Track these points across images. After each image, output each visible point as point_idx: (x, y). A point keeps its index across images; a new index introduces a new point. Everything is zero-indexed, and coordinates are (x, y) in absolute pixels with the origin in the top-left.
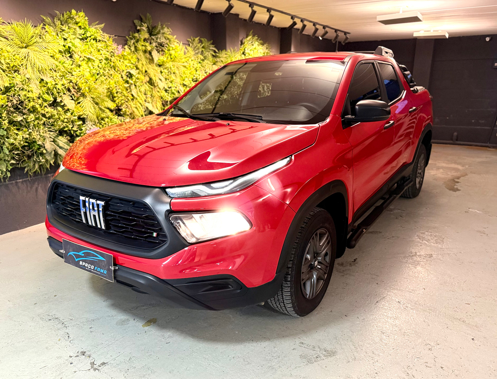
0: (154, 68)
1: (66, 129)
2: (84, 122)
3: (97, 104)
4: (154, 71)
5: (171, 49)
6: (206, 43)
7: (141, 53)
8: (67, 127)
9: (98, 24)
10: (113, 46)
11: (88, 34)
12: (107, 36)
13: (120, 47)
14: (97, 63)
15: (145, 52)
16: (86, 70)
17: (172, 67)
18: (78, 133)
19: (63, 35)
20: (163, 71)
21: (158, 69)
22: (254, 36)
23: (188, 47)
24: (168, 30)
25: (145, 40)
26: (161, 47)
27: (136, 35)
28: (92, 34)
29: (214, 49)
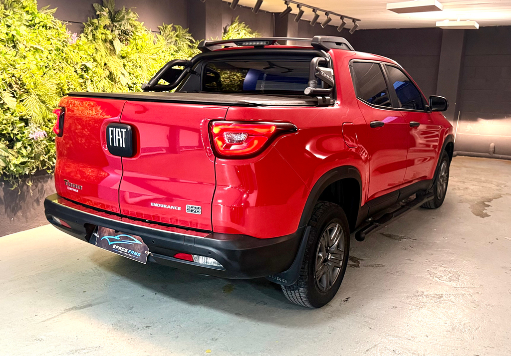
0: (116, 60)
1: (5, 132)
2: (27, 125)
3: (44, 102)
4: (115, 64)
5: (137, 37)
6: (181, 31)
7: (100, 42)
8: (6, 129)
9: (48, 9)
10: (66, 34)
11: (37, 21)
12: (59, 22)
13: (75, 35)
14: (46, 53)
15: (105, 41)
16: (32, 61)
17: (138, 59)
18: (19, 137)
19: (7, 21)
20: (126, 64)
21: (122, 62)
22: (240, 23)
23: (159, 36)
24: (135, 15)
25: (105, 27)
26: (125, 36)
27: (95, 21)
28: (42, 20)
29: (191, 38)
